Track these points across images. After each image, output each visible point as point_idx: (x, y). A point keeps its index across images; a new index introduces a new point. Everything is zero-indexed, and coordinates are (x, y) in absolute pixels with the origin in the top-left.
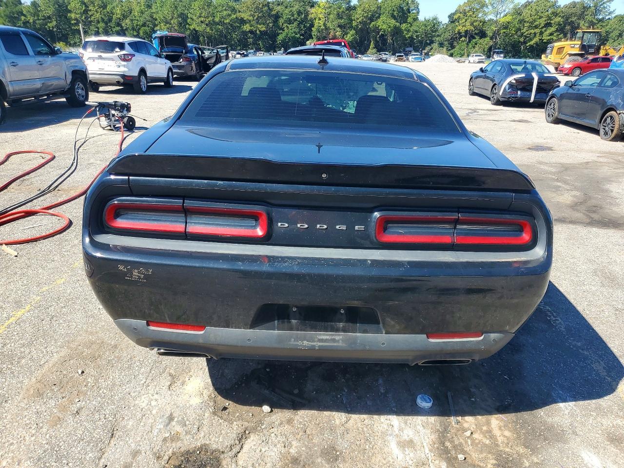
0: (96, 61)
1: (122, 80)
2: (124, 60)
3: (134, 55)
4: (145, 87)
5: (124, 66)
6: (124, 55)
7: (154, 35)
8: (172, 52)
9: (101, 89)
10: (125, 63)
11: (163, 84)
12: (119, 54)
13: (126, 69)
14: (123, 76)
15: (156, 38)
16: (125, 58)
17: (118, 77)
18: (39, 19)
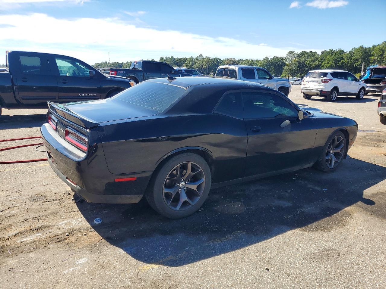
0: (310, 83)
1: (319, 93)
2: (324, 82)
3: (332, 80)
4: (334, 98)
5: (323, 85)
6: (325, 79)
7: (368, 68)
8: (377, 78)
9: (312, 97)
10: (324, 84)
11: (355, 97)
12: (322, 79)
13: (323, 87)
14: (321, 91)
15: (369, 69)
16: (325, 82)
17: (318, 91)
18: (351, 61)
